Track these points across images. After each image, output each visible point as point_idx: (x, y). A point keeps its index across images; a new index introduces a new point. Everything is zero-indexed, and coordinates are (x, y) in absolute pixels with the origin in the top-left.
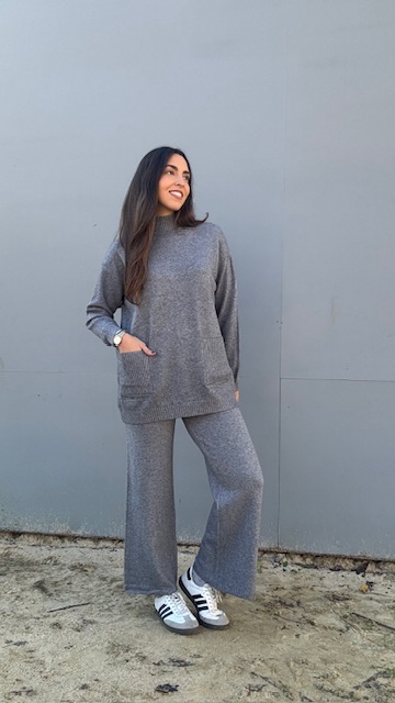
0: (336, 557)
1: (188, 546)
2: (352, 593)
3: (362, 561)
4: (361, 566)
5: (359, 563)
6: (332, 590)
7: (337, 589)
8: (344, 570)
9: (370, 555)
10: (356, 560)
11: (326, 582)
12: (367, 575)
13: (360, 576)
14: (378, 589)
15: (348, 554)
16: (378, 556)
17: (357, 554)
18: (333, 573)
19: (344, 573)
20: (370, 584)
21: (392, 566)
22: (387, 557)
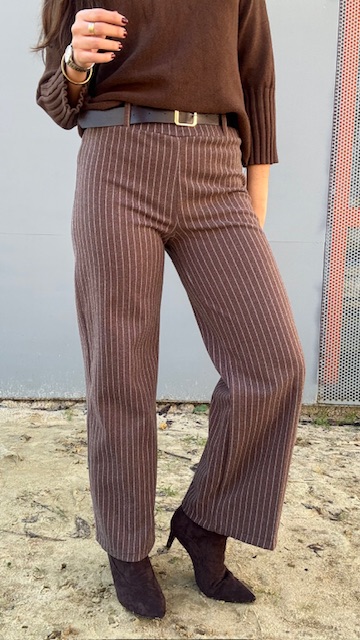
3: (165, 404)
4: (164, 408)
9: (172, 399)
10: (159, 403)
12: (168, 416)
13: (162, 416)
14: (175, 426)
16: (179, 399)
17: (160, 399)
20: (169, 423)
21: (192, 407)
22: (187, 399)
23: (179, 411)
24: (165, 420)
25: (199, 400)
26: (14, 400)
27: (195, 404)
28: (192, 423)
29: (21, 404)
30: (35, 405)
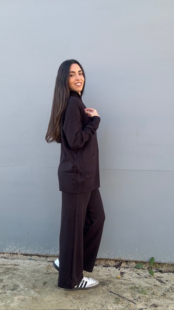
0: (107, 260)
1: (31, 255)
2: (112, 279)
3: (119, 261)
4: (118, 264)
5: (118, 262)
6: (103, 278)
7: (105, 277)
8: (110, 266)
9: (123, 258)
10: (116, 261)
11: (100, 273)
12: (121, 269)
13: (117, 270)
14: (126, 276)
15: (112, 258)
16: (127, 259)
17: (117, 258)
18: (104, 268)
19: (109, 268)
20: (122, 273)
21: (134, 263)
22: (131, 259)
23: (127, 266)
24: (120, 272)
25: (138, 260)
26: (38, 255)
27: (136, 262)
28: (135, 275)
29: (42, 258)
30: (49, 259)
